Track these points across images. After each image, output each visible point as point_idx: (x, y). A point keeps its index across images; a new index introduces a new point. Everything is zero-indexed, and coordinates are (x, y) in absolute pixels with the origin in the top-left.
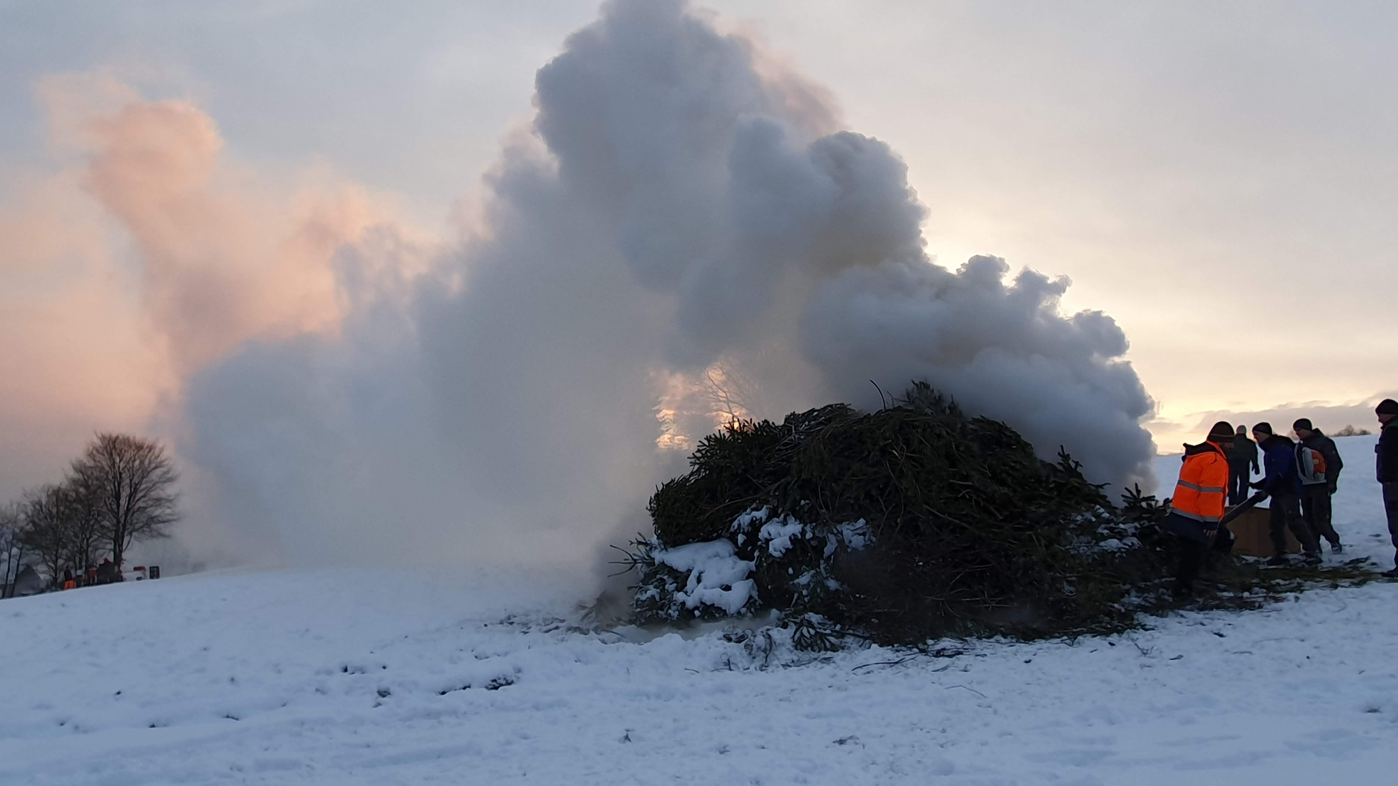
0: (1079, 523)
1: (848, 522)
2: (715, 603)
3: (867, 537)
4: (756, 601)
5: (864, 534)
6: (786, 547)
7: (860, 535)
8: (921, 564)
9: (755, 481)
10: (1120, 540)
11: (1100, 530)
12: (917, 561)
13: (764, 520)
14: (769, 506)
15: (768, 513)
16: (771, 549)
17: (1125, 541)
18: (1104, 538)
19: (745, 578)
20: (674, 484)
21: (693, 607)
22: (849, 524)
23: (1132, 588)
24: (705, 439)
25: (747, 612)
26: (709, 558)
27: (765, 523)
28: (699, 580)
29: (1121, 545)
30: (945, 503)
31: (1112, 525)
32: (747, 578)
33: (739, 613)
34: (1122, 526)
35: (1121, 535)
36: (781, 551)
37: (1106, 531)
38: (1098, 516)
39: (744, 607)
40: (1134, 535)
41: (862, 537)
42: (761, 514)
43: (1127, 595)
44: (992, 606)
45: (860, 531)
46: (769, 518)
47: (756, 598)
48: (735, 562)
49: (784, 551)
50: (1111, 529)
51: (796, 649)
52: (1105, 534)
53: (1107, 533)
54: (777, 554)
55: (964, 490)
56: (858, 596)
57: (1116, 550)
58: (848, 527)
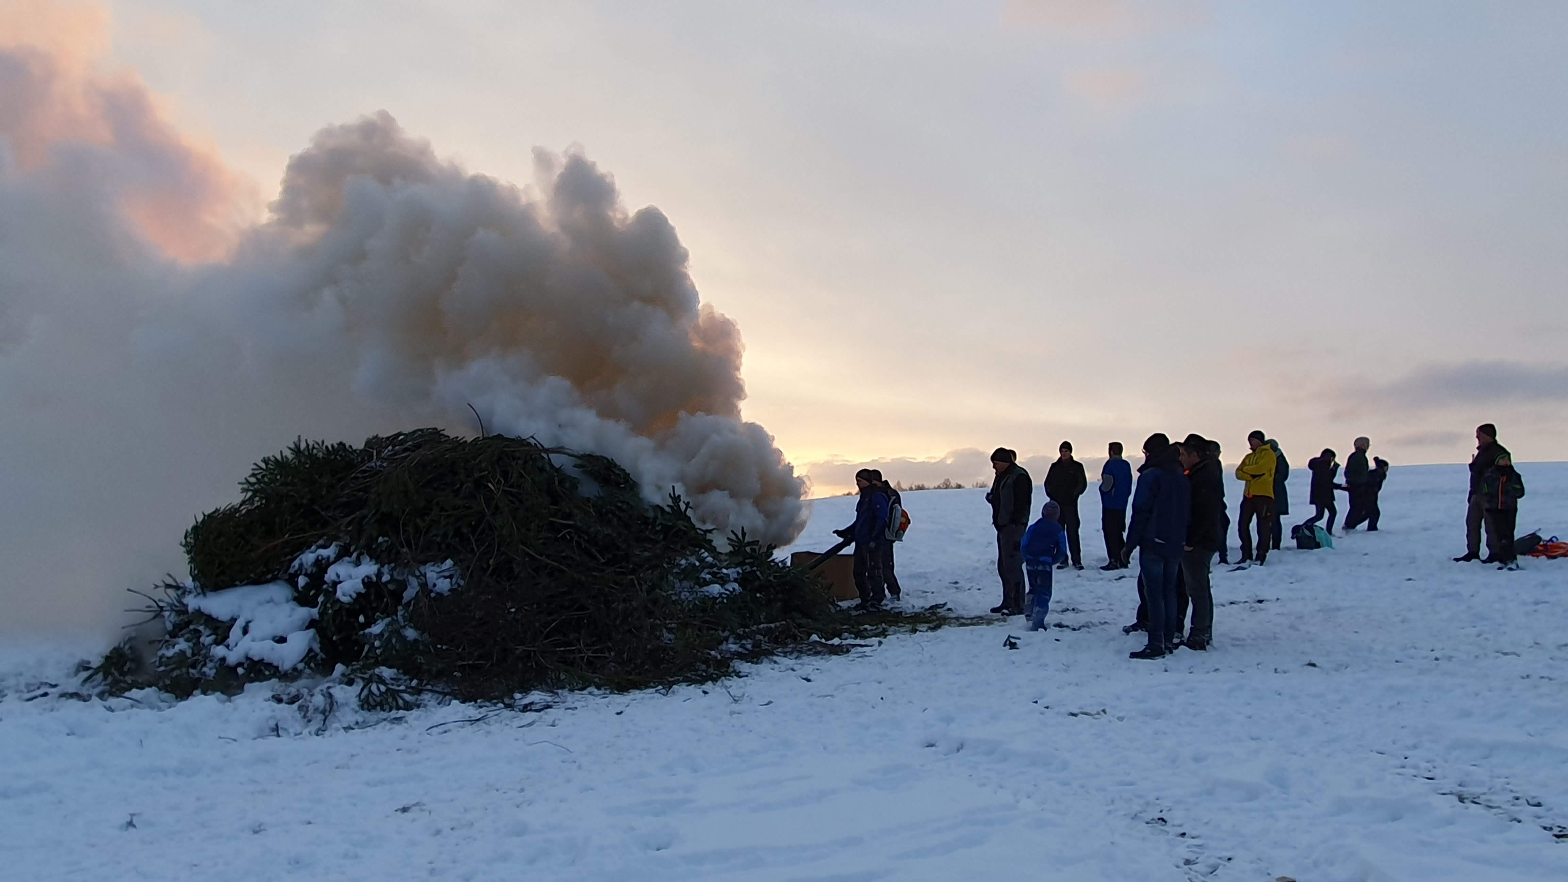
0: (682, 567)
1: (433, 563)
2: (265, 658)
3: (454, 580)
4: (317, 654)
5: (451, 577)
6: (357, 591)
7: (446, 577)
8: (513, 610)
9: (323, 513)
10: (722, 585)
11: (703, 575)
12: (508, 607)
13: (332, 559)
14: (339, 543)
15: (337, 552)
16: (339, 594)
17: (727, 586)
18: (707, 583)
19: (304, 628)
20: (219, 514)
21: (236, 663)
22: (433, 565)
23: (731, 634)
24: (262, 461)
25: (305, 668)
26: (260, 604)
27: (333, 563)
28: (245, 631)
29: (723, 591)
30: (544, 544)
31: (715, 570)
32: (308, 628)
33: (295, 669)
34: (724, 571)
35: (723, 581)
36: (351, 596)
37: (709, 576)
38: (702, 560)
39: (301, 661)
40: (736, 580)
41: (448, 580)
42: (329, 552)
43: (725, 642)
44: (588, 656)
45: (447, 574)
46: (339, 558)
47: (318, 650)
48: (293, 609)
49: (354, 595)
50: (714, 574)
51: (363, 709)
52: (708, 580)
53: (710, 579)
54: (345, 599)
55: (565, 530)
56: (439, 646)
57: (718, 596)
58: (432, 568)
